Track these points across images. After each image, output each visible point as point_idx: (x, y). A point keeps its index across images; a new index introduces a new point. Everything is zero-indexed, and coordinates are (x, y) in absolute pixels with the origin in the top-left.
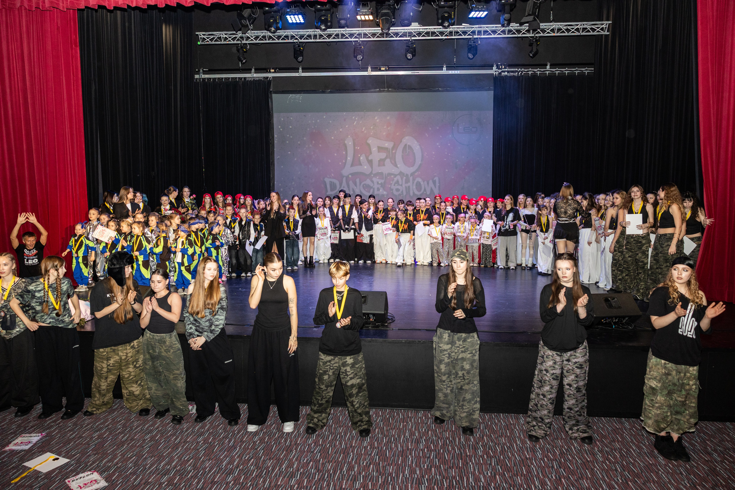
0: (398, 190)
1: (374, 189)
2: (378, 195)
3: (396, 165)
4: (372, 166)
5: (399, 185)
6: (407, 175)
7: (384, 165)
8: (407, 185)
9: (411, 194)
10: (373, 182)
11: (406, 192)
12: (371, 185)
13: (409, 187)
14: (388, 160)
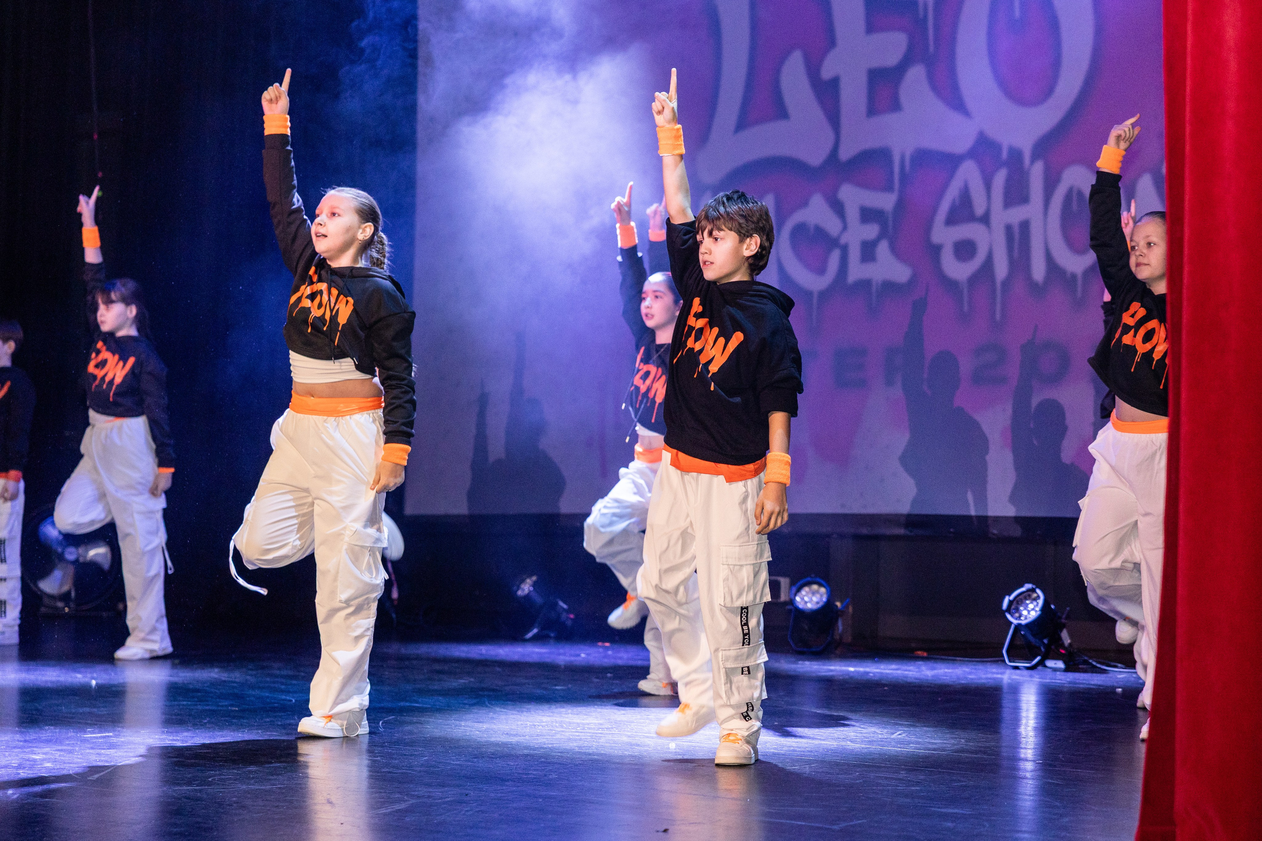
0: (965, 250)
1: (845, 249)
2: (865, 284)
3: (957, 104)
4: (834, 118)
5: (971, 218)
6: (1016, 155)
7: (895, 106)
8: (1016, 215)
9: (1039, 271)
10: (838, 208)
11: (1012, 262)
12: (832, 225)
13: (1025, 226)
14: (916, 74)
